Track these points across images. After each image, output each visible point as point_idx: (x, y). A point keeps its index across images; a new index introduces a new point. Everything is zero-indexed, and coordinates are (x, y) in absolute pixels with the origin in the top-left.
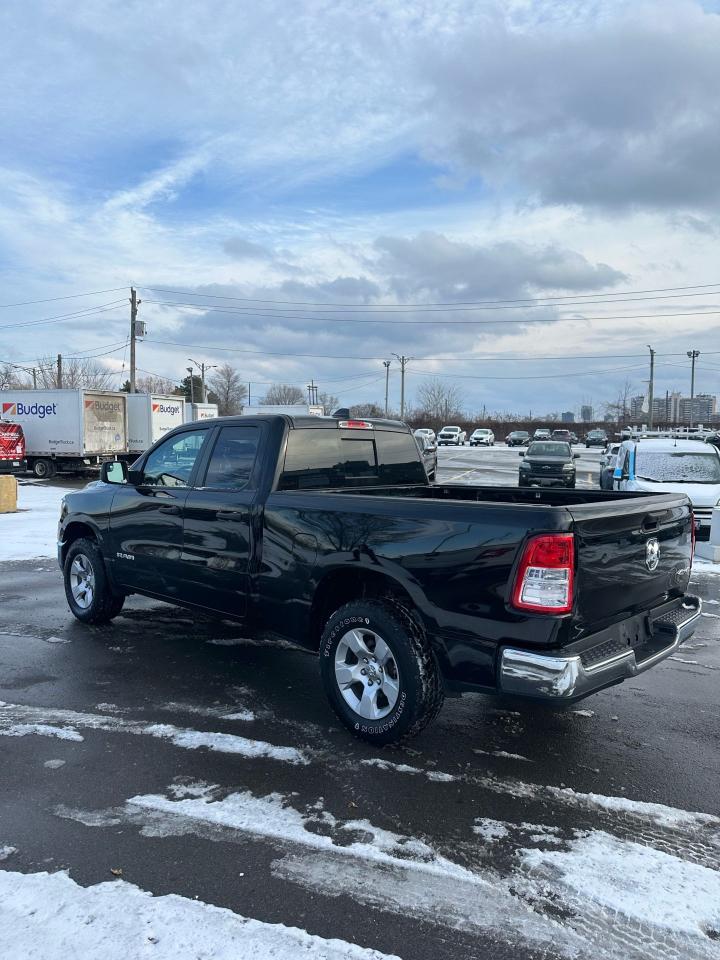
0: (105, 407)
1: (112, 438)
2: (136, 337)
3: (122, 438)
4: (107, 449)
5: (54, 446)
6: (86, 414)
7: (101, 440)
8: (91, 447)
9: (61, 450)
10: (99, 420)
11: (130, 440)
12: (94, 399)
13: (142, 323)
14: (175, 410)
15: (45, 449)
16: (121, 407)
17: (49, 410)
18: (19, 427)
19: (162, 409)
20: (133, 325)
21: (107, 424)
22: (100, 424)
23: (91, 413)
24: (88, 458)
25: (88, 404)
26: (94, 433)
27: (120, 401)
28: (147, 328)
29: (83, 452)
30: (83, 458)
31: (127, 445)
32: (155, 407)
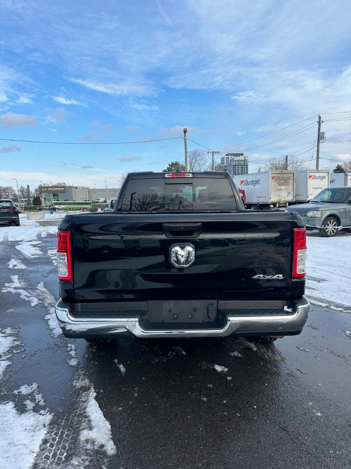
0: (283, 179)
1: (285, 194)
2: (320, 141)
3: (292, 194)
4: (283, 199)
5: (258, 199)
6: (272, 183)
7: (279, 196)
8: (274, 199)
9: (262, 201)
10: (279, 185)
11: (296, 195)
12: (277, 175)
13: (324, 133)
14: (324, 177)
15: (255, 200)
16: (292, 178)
17: (257, 182)
18: (243, 191)
19: (315, 177)
20: (319, 135)
21: (283, 187)
22: (279, 188)
23: (275, 182)
24: (272, 204)
25: (273, 178)
26: (276, 192)
27: (291, 175)
28: (326, 135)
29: (270, 202)
30: (270, 204)
31: (294, 197)
32: (310, 177)
